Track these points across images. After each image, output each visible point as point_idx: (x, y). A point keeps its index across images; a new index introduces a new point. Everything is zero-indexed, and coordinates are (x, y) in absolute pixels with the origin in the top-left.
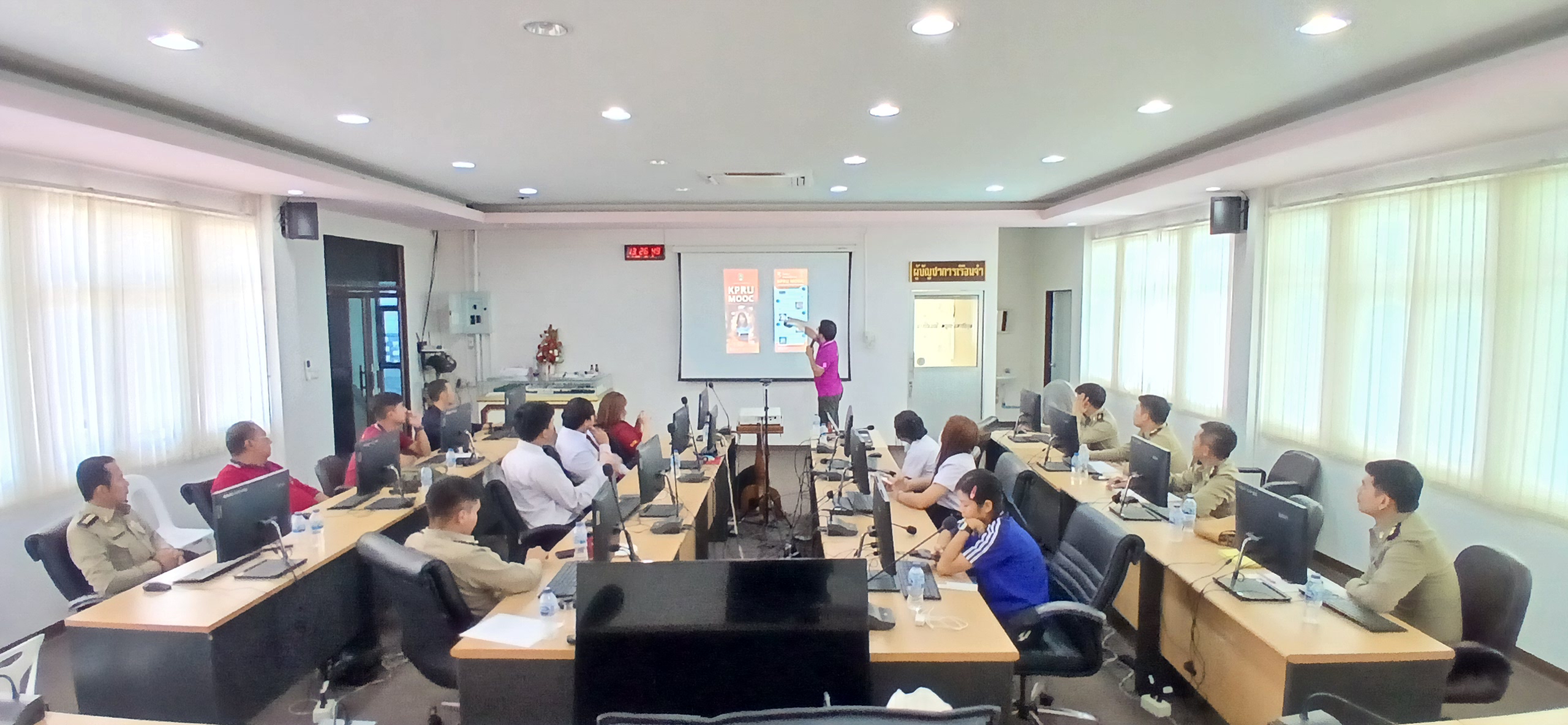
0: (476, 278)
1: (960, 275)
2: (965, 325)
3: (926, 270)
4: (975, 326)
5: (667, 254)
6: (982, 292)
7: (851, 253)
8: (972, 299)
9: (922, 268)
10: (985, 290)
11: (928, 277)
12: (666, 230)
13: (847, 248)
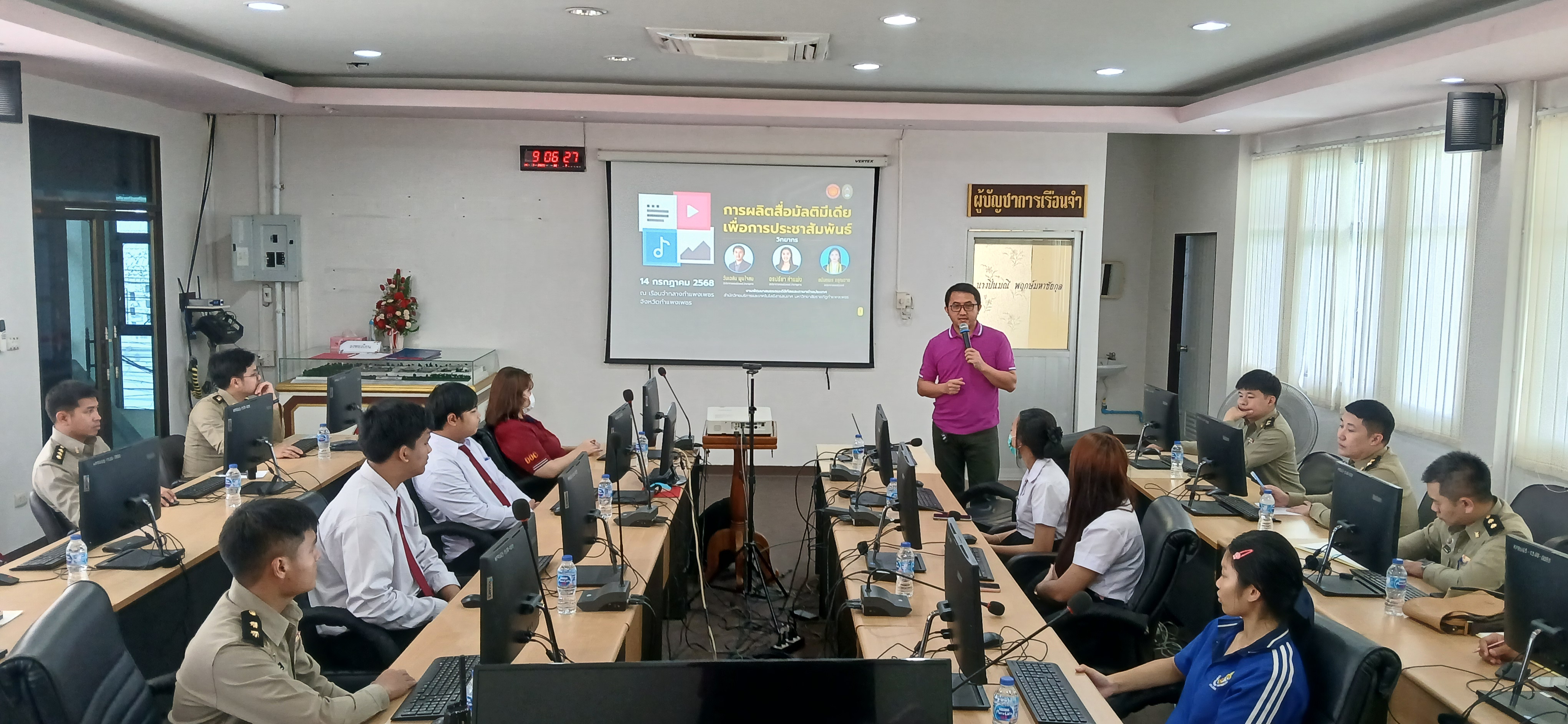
0: (277, 192)
1: (1046, 207)
2: (1050, 286)
3: (994, 198)
4: (1066, 287)
5: (589, 163)
6: (1078, 234)
7: (877, 169)
8: (1063, 244)
9: (988, 195)
10: (1083, 232)
11: (996, 210)
12: (589, 125)
13: (872, 161)
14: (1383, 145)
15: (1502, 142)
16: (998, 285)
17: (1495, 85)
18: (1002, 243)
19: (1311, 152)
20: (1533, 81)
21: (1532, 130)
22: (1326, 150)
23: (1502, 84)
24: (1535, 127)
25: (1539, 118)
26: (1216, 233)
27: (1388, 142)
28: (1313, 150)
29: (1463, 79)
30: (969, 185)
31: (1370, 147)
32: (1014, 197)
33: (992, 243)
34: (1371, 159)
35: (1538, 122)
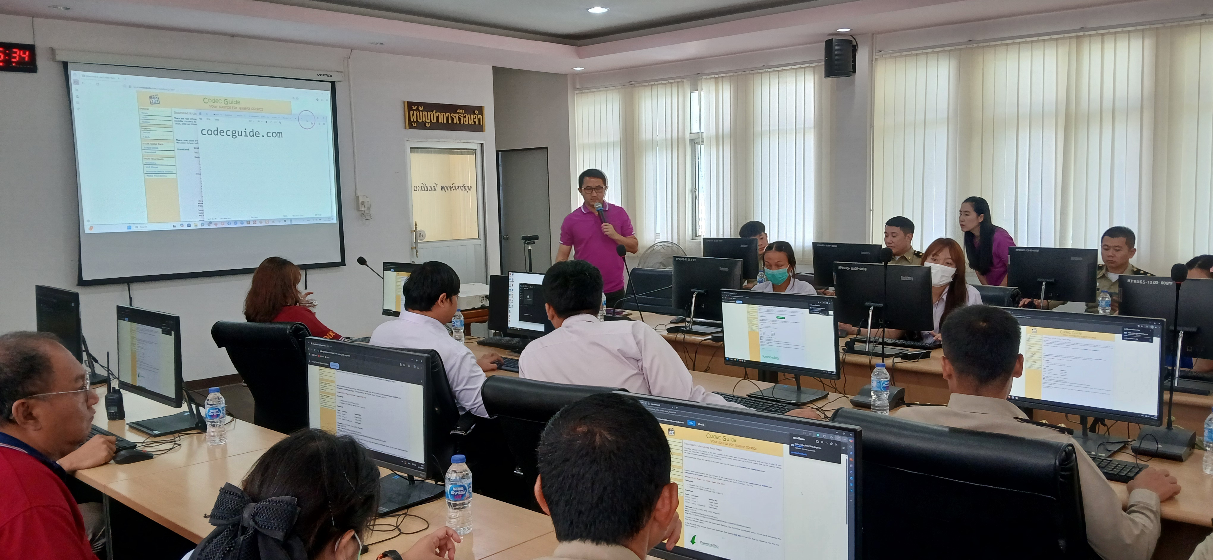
1: (460, 123)
2: (464, 187)
3: (424, 114)
4: (474, 188)
5: (41, 62)
6: (479, 145)
7: (333, 84)
8: (468, 154)
9: (419, 111)
10: (483, 143)
11: (427, 124)
12: (37, 20)
13: (331, 76)
14: (724, 78)
15: (854, 71)
16: (429, 187)
17: (851, 36)
18: (428, 152)
19: (645, 86)
20: (873, 34)
21: (874, 64)
22: (662, 84)
23: (854, 35)
24: (875, 63)
25: (877, 57)
26: (547, 148)
27: (730, 76)
28: (647, 84)
29: (850, 30)
30: (404, 102)
31: (711, 80)
32: (438, 113)
33: (421, 152)
34: (713, 88)
35: (876, 59)
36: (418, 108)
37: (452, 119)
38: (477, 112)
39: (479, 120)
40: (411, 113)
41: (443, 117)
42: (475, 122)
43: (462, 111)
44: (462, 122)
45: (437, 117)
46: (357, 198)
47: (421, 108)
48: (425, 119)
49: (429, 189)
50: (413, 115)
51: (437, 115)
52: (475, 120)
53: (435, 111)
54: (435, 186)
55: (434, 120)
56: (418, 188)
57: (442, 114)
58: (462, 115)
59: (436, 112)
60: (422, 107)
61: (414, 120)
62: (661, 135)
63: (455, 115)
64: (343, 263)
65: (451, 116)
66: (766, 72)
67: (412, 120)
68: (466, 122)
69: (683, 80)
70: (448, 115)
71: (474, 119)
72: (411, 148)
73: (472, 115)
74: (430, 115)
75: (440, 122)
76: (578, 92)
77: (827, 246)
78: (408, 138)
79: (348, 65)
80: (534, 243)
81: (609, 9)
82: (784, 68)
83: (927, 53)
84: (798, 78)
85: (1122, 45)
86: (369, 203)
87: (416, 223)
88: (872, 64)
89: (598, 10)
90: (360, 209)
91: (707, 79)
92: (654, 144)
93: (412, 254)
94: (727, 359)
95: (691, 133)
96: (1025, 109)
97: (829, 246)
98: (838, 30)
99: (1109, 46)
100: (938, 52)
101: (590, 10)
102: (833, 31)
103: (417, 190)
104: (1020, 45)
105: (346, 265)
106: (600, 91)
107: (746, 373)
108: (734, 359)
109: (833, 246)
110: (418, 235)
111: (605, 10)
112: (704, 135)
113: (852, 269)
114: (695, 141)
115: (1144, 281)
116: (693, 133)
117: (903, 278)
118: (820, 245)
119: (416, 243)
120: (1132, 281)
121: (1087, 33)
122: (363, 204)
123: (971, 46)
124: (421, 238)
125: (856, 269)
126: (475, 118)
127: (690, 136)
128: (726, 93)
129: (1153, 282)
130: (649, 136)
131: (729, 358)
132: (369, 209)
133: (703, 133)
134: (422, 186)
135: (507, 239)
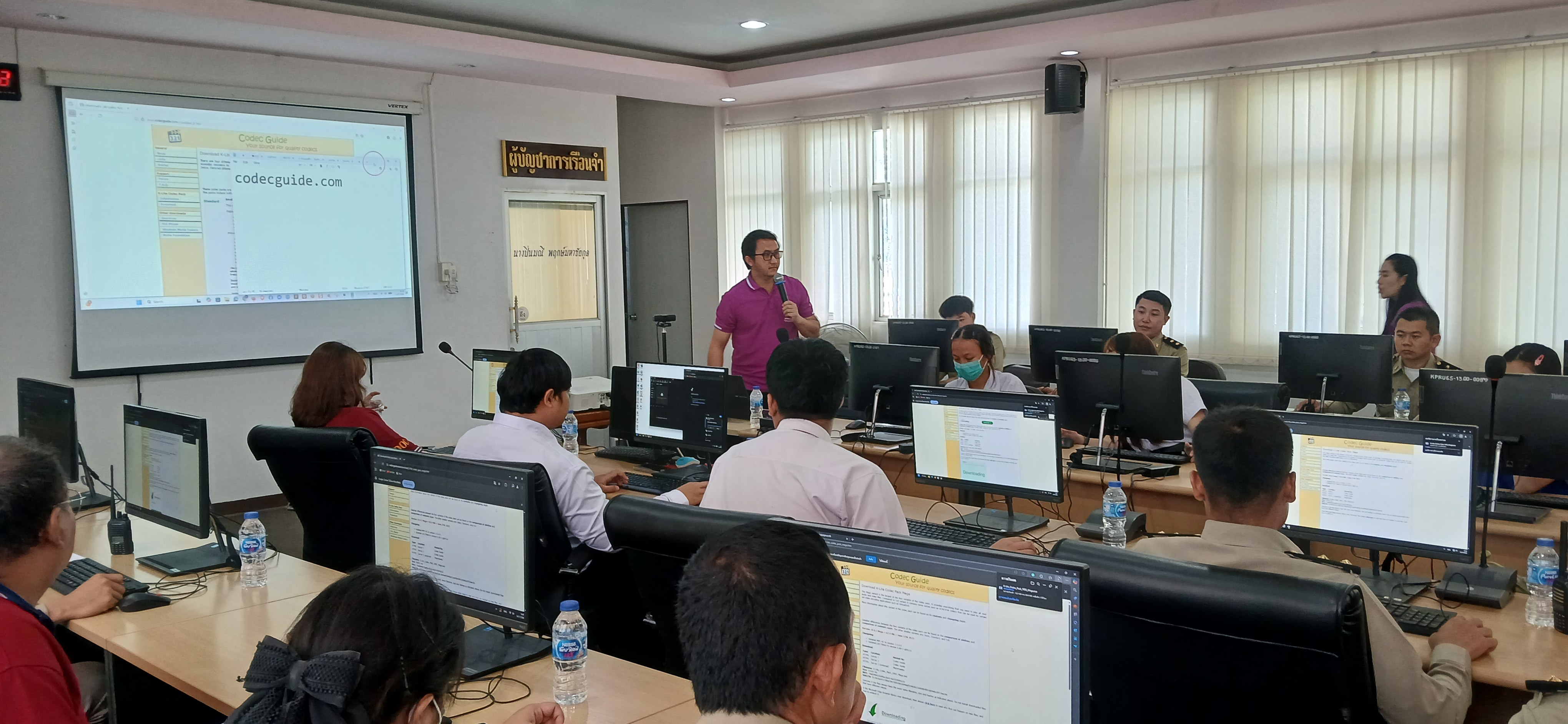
1: (574, 169)
2: (578, 252)
3: (527, 158)
4: (592, 253)
5: (26, 88)
6: (599, 198)
7: (409, 117)
8: (585, 208)
9: (521, 153)
10: (604, 196)
11: (530, 170)
12: (21, 32)
13: (406, 107)
14: (916, 113)
15: (1083, 106)
16: (533, 252)
17: (1079, 60)
18: (532, 207)
19: (814, 123)
20: (1107, 58)
21: (1108, 97)
22: (836, 120)
23: (1084, 59)
24: (1109, 95)
25: (1112, 88)
26: (687, 201)
27: (923, 111)
28: (817, 120)
29: (1077, 53)
30: (501, 141)
31: (899, 116)
32: (545, 156)
33: (524, 207)
34: (902, 126)
35: (1111, 91)
36: (519, 149)
37: (564, 163)
38: (596, 155)
39: (599, 165)
40: (511, 155)
41: (551, 161)
42: (593, 168)
43: (577, 154)
44: (576, 168)
45: (545, 162)
46: (440, 265)
47: (523, 150)
48: (529, 163)
49: (533, 255)
50: (513, 158)
51: (544, 159)
52: (593, 165)
53: (541, 153)
54: (541, 250)
55: (540, 165)
56: (519, 253)
57: (550, 157)
58: (577, 159)
59: (543, 155)
60: (525, 148)
61: (514, 165)
62: (834, 186)
63: (567, 159)
64: (419, 350)
65: (563, 161)
66: (969, 106)
67: (512, 165)
68: (582, 167)
69: (862, 115)
70: (558, 159)
71: (592, 163)
72: (509, 201)
73: (590, 159)
74: (536, 158)
75: (547, 167)
76: (727, 130)
77: (1047, 330)
78: (507, 189)
79: (428, 92)
80: (670, 325)
81: (768, 24)
82: (993, 101)
83: (1176, 83)
84: (1011, 114)
85: (1425, 74)
86: (455, 272)
87: (516, 298)
88: (1106, 96)
89: (753, 25)
90: (443, 280)
91: (894, 114)
92: (826, 197)
93: (511, 339)
94: (919, 475)
95: (873, 184)
96: (1301, 156)
97: (1051, 330)
98: (1062, 53)
99: (1408, 76)
100: (1190, 81)
101: (743, 25)
102: (1055, 55)
103: (518, 255)
104: (1295, 74)
105: (423, 352)
106: (756, 129)
107: (943, 494)
108: (927, 476)
109: (1055, 330)
110: (519, 314)
111: (763, 25)
112: (891, 185)
113: (1080, 360)
114: (879, 195)
115: (1451, 377)
116: (876, 184)
117: (1145, 372)
118: (1038, 329)
119: (517, 323)
120: (1436, 376)
121: (1380, 59)
122: (447, 273)
123: (1232, 74)
124: (523, 317)
125: (1085, 360)
126: (594, 163)
127: (873, 187)
128: (919, 132)
129: (1462, 378)
130: (819, 187)
131: (921, 475)
132: (454, 279)
133: (889, 183)
134: (525, 249)
135: (635, 319)
